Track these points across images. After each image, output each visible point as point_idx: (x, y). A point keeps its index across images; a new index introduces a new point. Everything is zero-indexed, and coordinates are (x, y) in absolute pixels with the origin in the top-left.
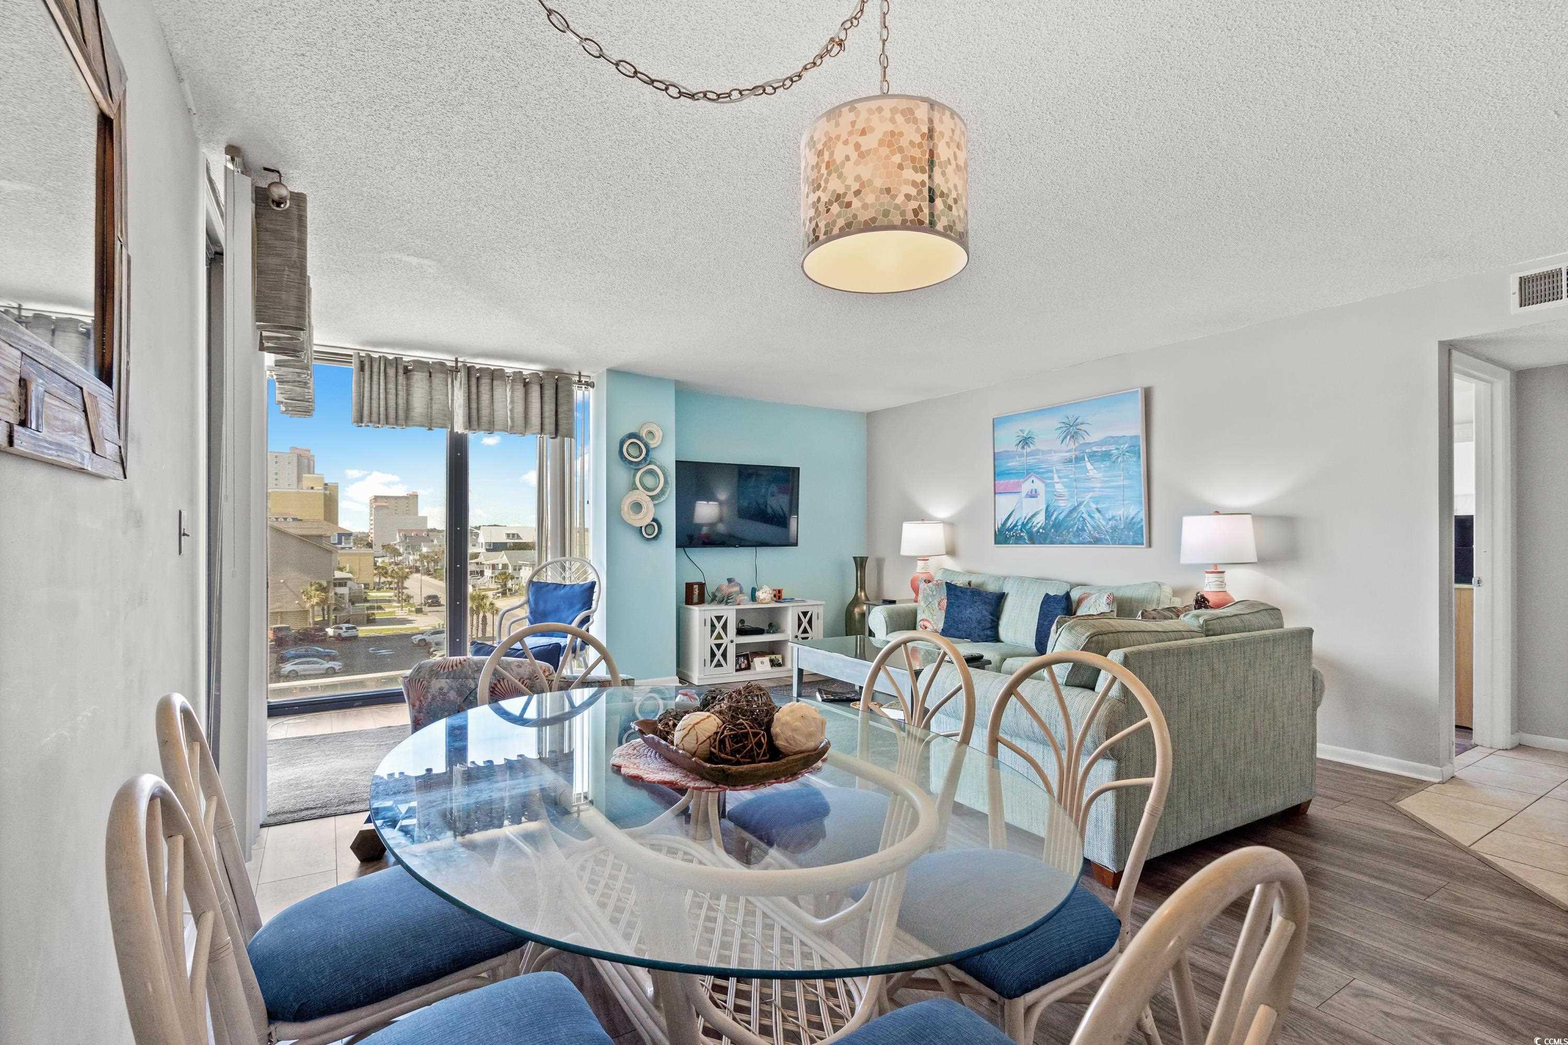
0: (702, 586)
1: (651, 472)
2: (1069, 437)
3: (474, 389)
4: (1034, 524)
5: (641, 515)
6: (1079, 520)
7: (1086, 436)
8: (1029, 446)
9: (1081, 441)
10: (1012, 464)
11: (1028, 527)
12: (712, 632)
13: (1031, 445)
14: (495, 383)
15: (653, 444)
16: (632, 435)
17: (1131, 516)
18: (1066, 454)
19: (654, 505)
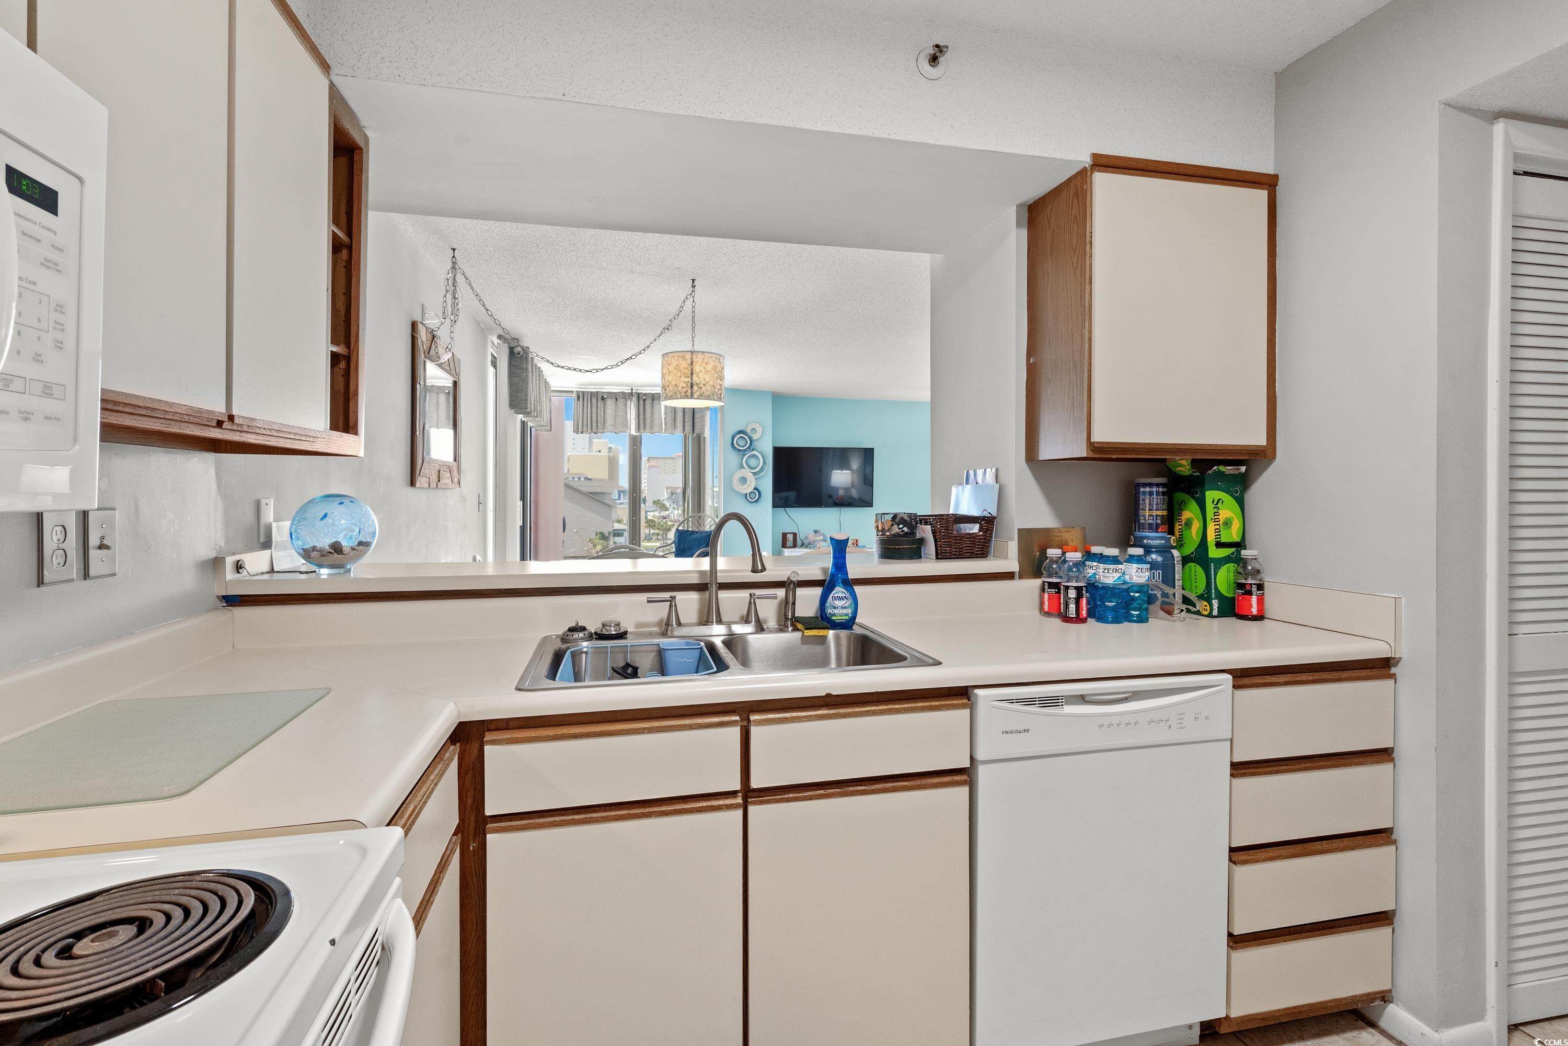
1: (754, 456)
3: (641, 407)
5: (745, 486)
14: (654, 402)
15: (755, 437)
16: (740, 432)
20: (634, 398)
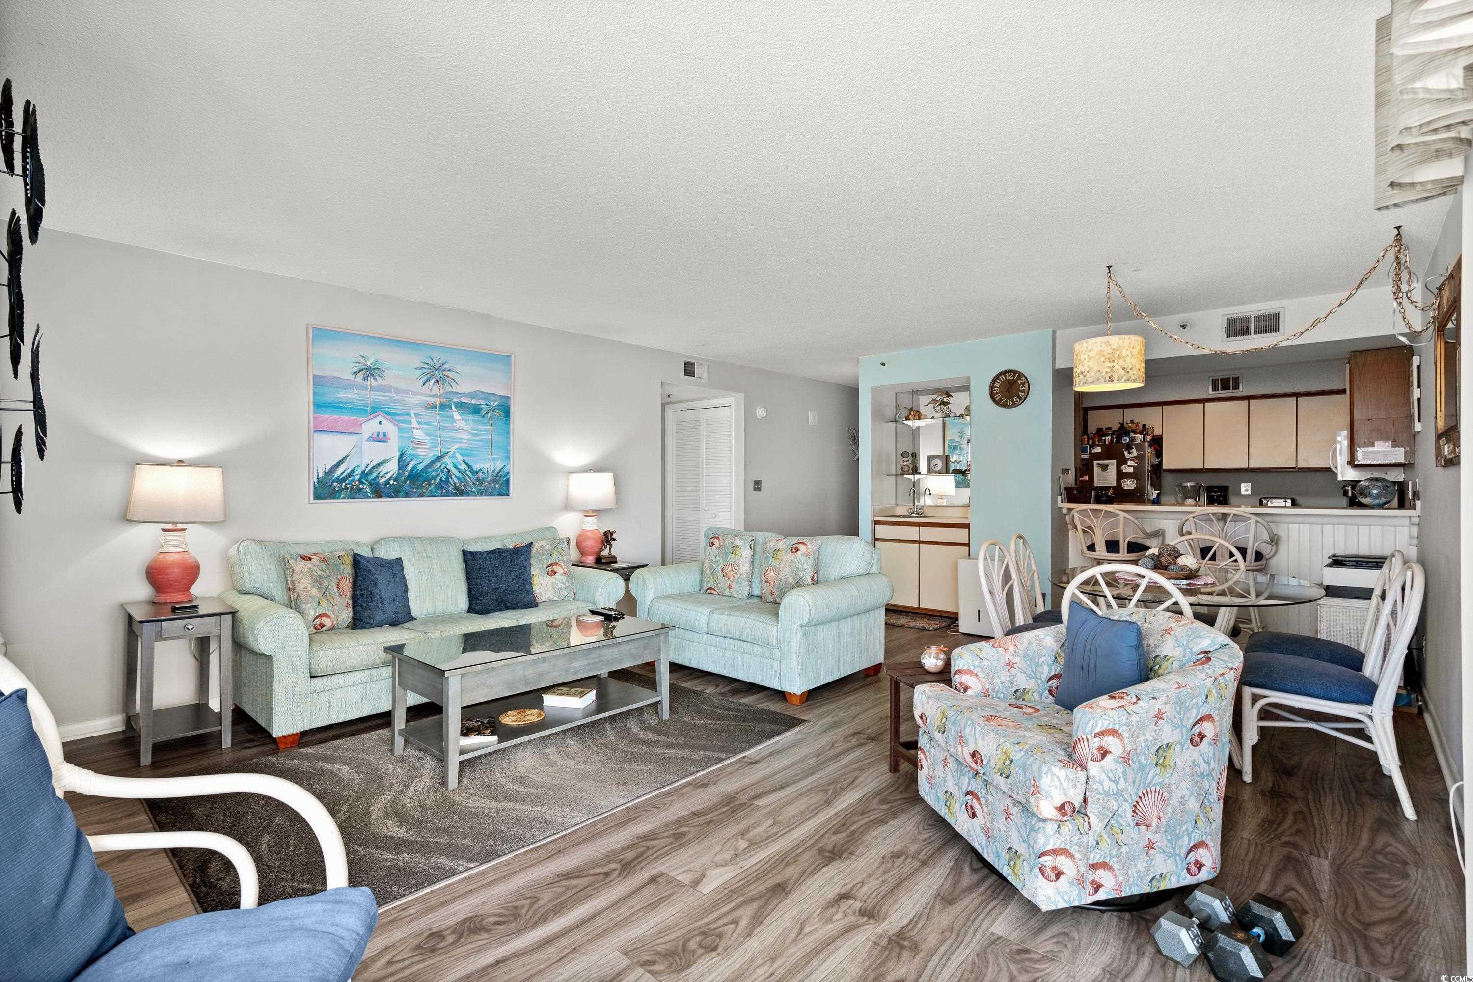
2: (433, 381)
4: (381, 474)
6: (442, 471)
8: (376, 379)
11: (370, 478)
13: (378, 378)
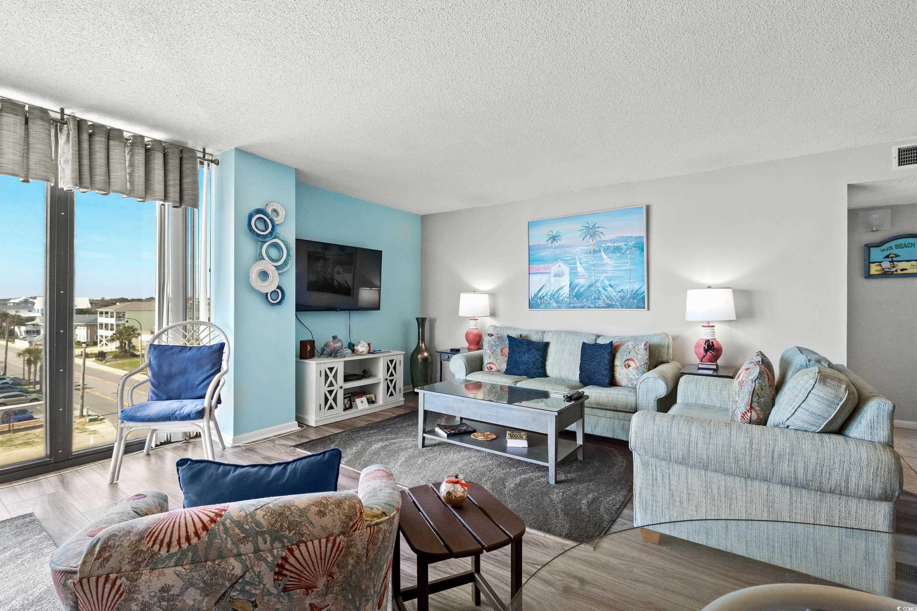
0: (312, 343)
1: (275, 246)
2: (588, 236)
3: (85, 145)
4: (561, 294)
5: (267, 283)
6: (595, 292)
7: (602, 236)
8: (557, 242)
9: (598, 239)
10: (543, 253)
11: (555, 297)
12: (326, 380)
13: (558, 241)
16: (259, 211)
17: (635, 290)
18: (587, 248)
19: (279, 274)
20: (72, 125)
